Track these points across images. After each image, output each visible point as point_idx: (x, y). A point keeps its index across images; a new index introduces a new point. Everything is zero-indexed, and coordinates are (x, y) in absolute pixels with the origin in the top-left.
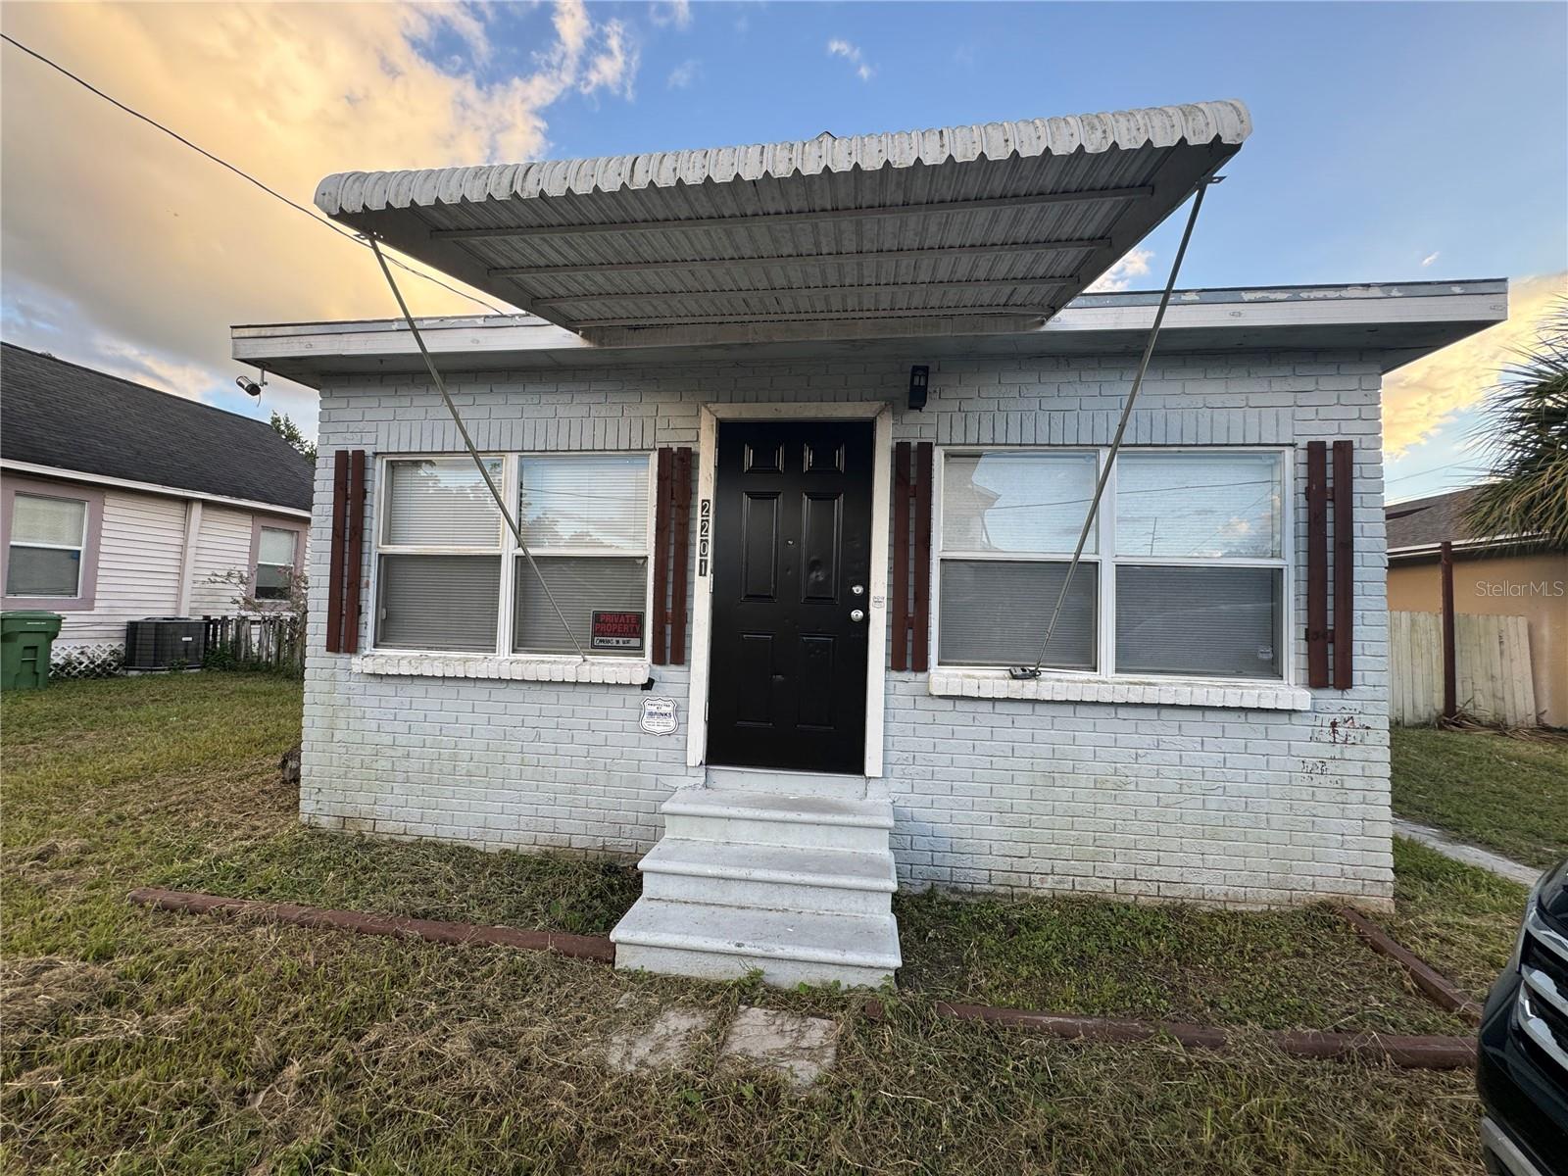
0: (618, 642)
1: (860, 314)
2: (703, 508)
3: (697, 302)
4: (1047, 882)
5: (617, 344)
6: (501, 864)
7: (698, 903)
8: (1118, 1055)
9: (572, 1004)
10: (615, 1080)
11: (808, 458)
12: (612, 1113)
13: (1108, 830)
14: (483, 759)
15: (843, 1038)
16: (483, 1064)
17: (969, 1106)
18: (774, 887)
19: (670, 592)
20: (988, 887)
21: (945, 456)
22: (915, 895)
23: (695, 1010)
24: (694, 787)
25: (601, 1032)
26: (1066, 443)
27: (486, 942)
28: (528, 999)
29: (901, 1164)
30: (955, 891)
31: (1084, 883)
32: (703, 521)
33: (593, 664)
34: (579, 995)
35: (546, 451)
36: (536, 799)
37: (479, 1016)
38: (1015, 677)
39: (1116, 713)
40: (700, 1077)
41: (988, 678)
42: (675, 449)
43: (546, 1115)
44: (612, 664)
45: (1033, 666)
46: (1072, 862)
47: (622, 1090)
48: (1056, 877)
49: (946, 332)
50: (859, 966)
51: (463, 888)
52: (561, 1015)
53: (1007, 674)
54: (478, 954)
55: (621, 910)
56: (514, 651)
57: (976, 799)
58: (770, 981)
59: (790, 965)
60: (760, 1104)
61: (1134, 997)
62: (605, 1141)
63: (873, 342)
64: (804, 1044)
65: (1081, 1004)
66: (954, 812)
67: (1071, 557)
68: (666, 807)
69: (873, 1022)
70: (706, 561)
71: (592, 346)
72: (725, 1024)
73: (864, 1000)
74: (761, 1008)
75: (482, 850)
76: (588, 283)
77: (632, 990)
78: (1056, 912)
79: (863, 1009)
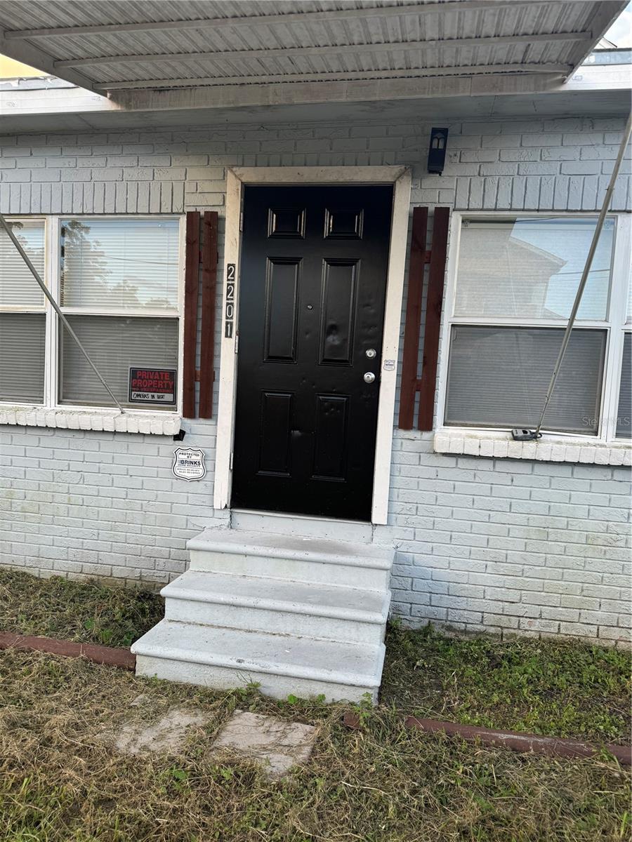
0: (153, 396)
1: (377, 74)
2: (229, 272)
3: (213, 62)
4: (535, 625)
5: (143, 107)
6: (51, 588)
7: (212, 626)
8: (559, 767)
9: (94, 700)
10: (119, 759)
11: (329, 222)
12: (114, 783)
13: (595, 581)
14: (35, 498)
15: (319, 739)
16: (11, 739)
17: (415, 797)
18: (278, 615)
19: (199, 352)
20: (480, 627)
21: (463, 222)
22: (413, 631)
23: (198, 711)
24: (220, 528)
25: (114, 722)
26: (584, 208)
27: (29, 649)
28: (57, 694)
29: (346, 836)
30: (449, 628)
31: (570, 627)
32: (228, 285)
33: (130, 416)
34: (101, 694)
35: (83, 214)
36: (81, 533)
37: (15, 704)
38: (515, 439)
39: (612, 475)
40: (191, 761)
41: (489, 439)
42: (202, 213)
43: (60, 780)
44: (147, 417)
45: (535, 429)
46: (560, 609)
47: (124, 766)
48: (543, 621)
49: (465, 92)
50: (342, 684)
51: (16, 605)
52: (84, 708)
53: (509, 435)
54: (23, 657)
55: (145, 628)
56: (60, 402)
57: (473, 548)
58: (266, 692)
59: (283, 680)
60: (237, 785)
61: (590, 724)
62: (105, 803)
63: (391, 103)
64: (286, 742)
65: (540, 727)
66: (451, 559)
67: (565, 324)
68: (190, 543)
69: (349, 729)
70: (231, 324)
71: (119, 109)
72: (220, 723)
73: (343, 711)
74: (254, 713)
75: (37, 576)
76: (103, 44)
77: (146, 692)
78: (539, 651)
79: (342, 719)
